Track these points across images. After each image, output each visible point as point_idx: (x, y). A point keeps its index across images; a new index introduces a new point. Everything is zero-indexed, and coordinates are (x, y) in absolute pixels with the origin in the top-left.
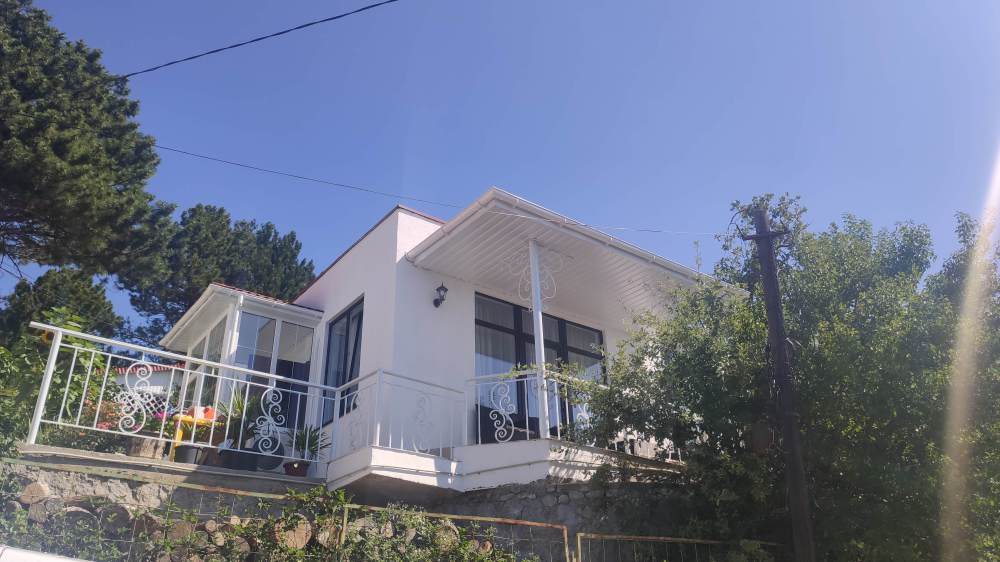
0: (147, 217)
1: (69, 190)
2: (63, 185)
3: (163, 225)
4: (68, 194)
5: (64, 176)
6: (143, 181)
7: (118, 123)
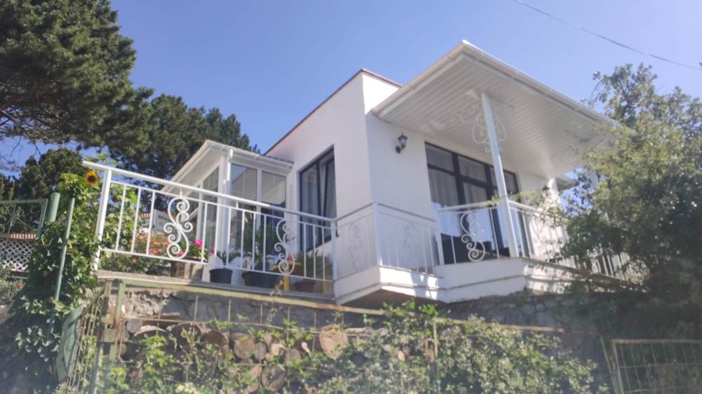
0: (133, 99)
1: (73, 75)
2: (69, 72)
3: (145, 105)
4: (75, 79)
5: (70, 64)
6: (128, 71)
7: (104, 26)
